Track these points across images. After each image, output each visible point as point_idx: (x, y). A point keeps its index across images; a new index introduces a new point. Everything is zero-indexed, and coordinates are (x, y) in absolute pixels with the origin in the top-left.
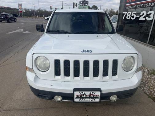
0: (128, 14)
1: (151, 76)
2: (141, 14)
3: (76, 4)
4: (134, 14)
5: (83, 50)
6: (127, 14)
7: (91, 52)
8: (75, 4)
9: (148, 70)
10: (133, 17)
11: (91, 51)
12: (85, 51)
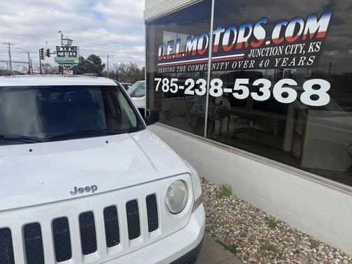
0: (163, 82)
1: (222, 200)
2: (186, 83)
3: (48, 50)
4: (174, 82)
5: (75, 188)
6: (161, 82)
7: (96, 189)
8: (45, 51)
9: (216, 189)
10: (174, 88)
11: (94, 188)
12: (81, 190)
